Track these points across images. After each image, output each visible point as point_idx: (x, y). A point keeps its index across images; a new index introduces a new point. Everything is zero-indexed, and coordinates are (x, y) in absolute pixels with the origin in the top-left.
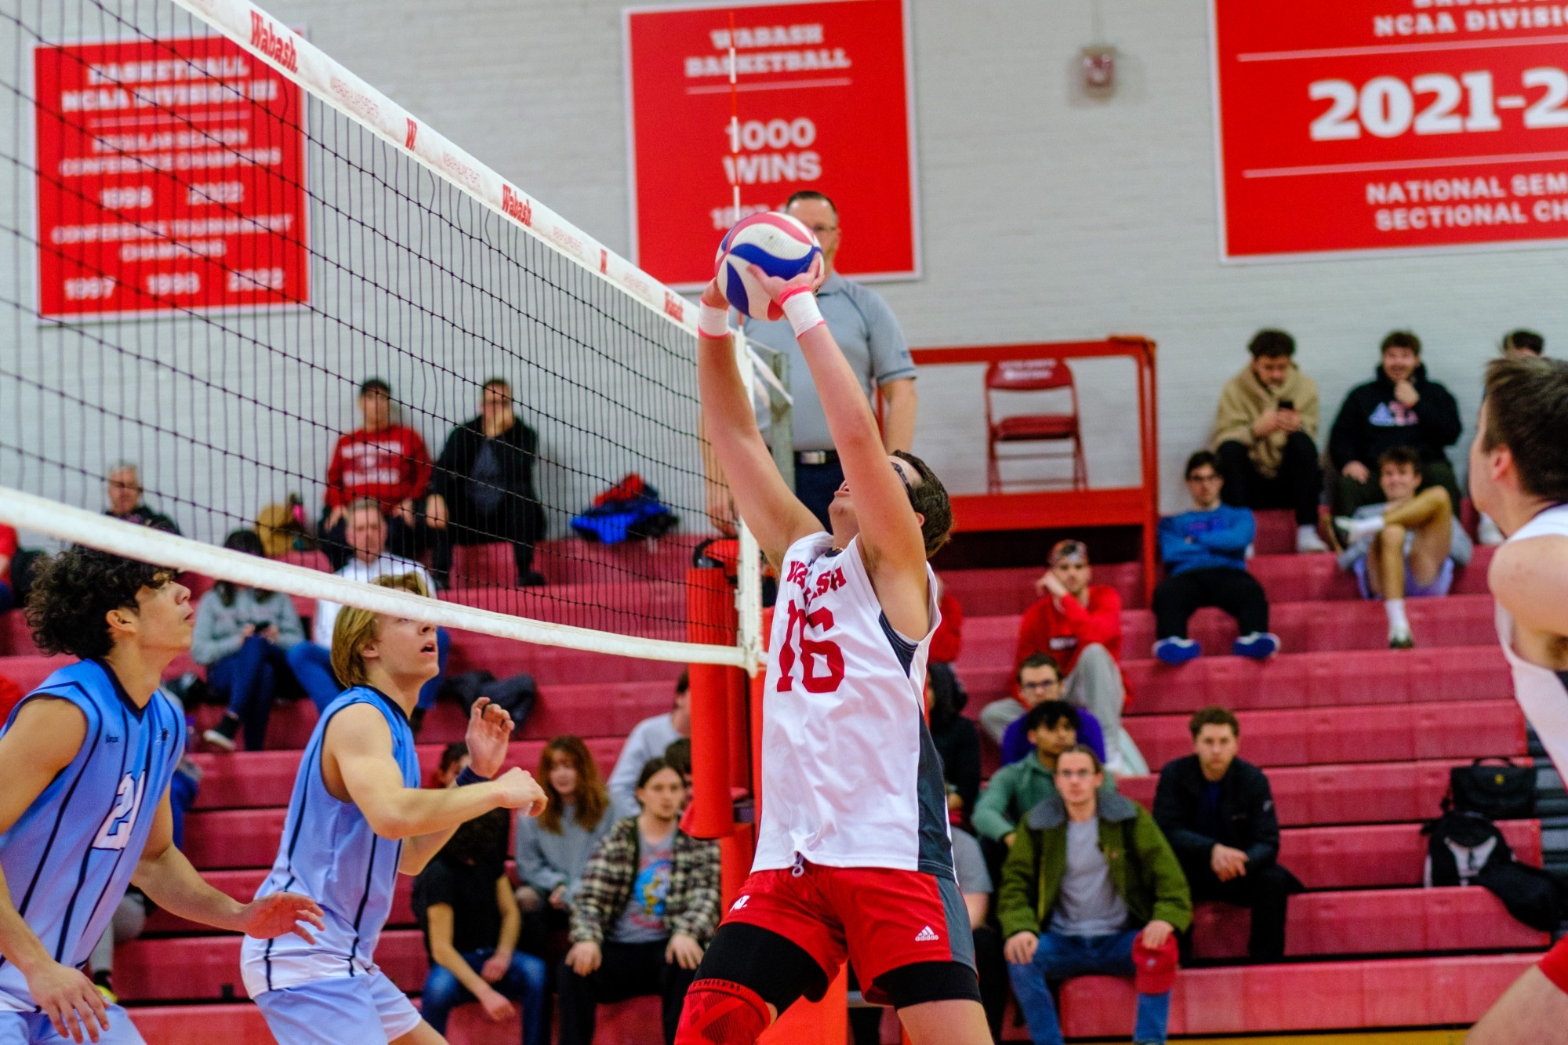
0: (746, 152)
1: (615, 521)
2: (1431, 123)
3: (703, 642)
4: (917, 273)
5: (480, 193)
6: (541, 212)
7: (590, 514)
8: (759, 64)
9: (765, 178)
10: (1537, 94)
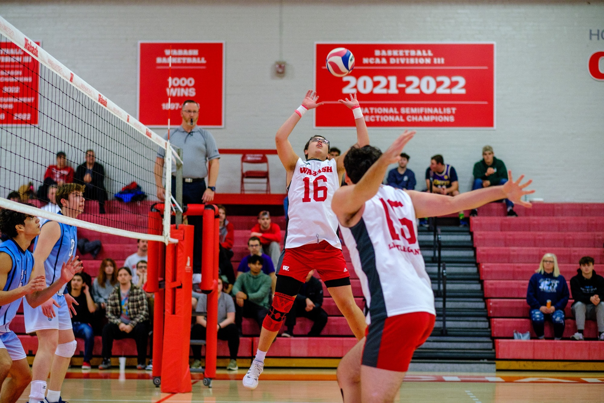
0: (173, 87)
1: (128, 195)
2: (378, 90)
3: (152, 234)
4: (223, 126)
5: (92, 96)
6: (110, 102)
7: (121, 193)
8: (179, 60)
9: (179, 95)
10: (409, 84)
